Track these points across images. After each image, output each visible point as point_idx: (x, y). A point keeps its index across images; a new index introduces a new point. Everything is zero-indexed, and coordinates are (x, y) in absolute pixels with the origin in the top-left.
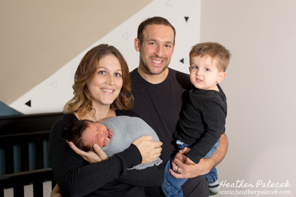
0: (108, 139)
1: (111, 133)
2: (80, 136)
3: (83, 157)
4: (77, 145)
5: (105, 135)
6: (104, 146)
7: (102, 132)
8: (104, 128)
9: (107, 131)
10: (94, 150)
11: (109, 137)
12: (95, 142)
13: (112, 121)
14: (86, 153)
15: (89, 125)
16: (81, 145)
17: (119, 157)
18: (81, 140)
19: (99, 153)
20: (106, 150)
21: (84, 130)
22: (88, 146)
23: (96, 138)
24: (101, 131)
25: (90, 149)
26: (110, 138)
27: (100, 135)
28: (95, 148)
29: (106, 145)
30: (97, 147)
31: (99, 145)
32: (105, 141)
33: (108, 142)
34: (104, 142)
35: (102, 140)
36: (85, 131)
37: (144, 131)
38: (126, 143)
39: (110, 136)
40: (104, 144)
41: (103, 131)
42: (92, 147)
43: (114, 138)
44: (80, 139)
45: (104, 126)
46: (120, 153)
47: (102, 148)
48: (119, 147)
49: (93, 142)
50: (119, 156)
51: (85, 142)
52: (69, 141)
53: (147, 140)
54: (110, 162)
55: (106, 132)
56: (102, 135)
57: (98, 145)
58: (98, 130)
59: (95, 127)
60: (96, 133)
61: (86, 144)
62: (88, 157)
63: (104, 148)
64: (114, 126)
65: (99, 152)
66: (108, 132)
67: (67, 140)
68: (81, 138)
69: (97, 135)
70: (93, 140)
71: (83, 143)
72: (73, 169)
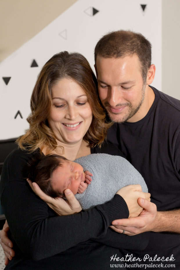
0: (85, 185)
1: (89, 177)
2: (49, 176)
3: (48, 204)
4: (43, 189)
5: (81, 179)
6: (78, 193)
7: (77, 175)
8: (80, 169)
9: (84, 173)
10: (64, 197)
11: (85, 182)
12: (68, 187)
13: (90, 161)
14: (53, 199)
15: (61, 163)
16: (49, 188)
17: (101, 212)
18: (49, 182)
19: (71, 202)
20: (80, 199)
21: (54, 169)
22: (58, 191)
23: (69, 182)
24: (76, 172)
25: (59, 195)
26: (88, 184)
27: (75, 178)
28: (67, 194)
29: (82, 191)
30: (69, 193)
31: (72, 190)
32: (81, 187)
33: (84, 189)
34: (79, 187)
35: (77, 184)
36: (56, 170)
37: (132, 177)
38: (107, 191)
39: (88, 181)
40: (79, 190)
41: (79, 173)
42: (62, 192)
43: (92, 183)
44: (48, 180)
45: (80, 166)
46: (102, 206)
47: (75, 195)
48: (99, 196)
49: (64, 187)
50: (101, 210)
51: (55, 185)
52: (33, 181)
53: (136, 191)
54: (89, 216)
55: (82, 174)
56: (78, 178)
57: (70, 190)
58: (72, 171)
59: (69, 166)
60: (71, 174)
61: (55, 188)
62: (54, 204)
63: (78, 195)
64: (93, 168)
65: (71, 200)
66: (85, 176)
67: (29, 179)
68: (50, 179)
69: (71, 178)
70: (65, 184)
71: (51, 186)
72: (38, 220)
